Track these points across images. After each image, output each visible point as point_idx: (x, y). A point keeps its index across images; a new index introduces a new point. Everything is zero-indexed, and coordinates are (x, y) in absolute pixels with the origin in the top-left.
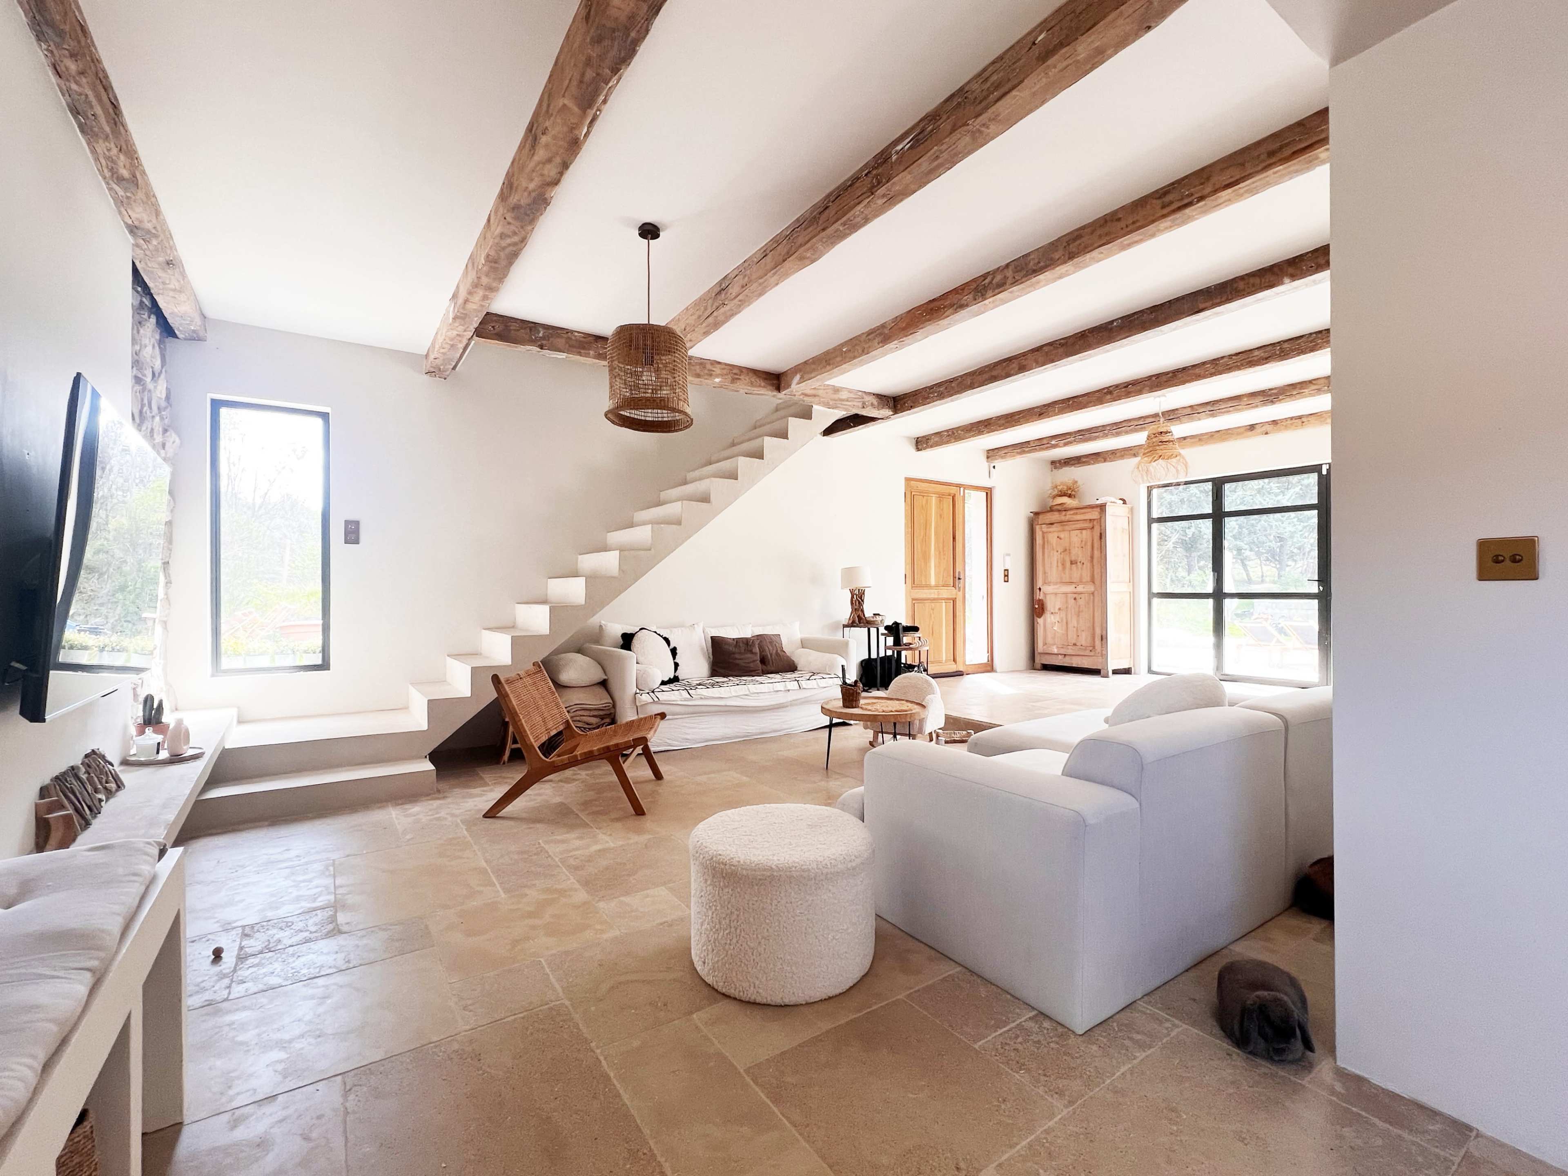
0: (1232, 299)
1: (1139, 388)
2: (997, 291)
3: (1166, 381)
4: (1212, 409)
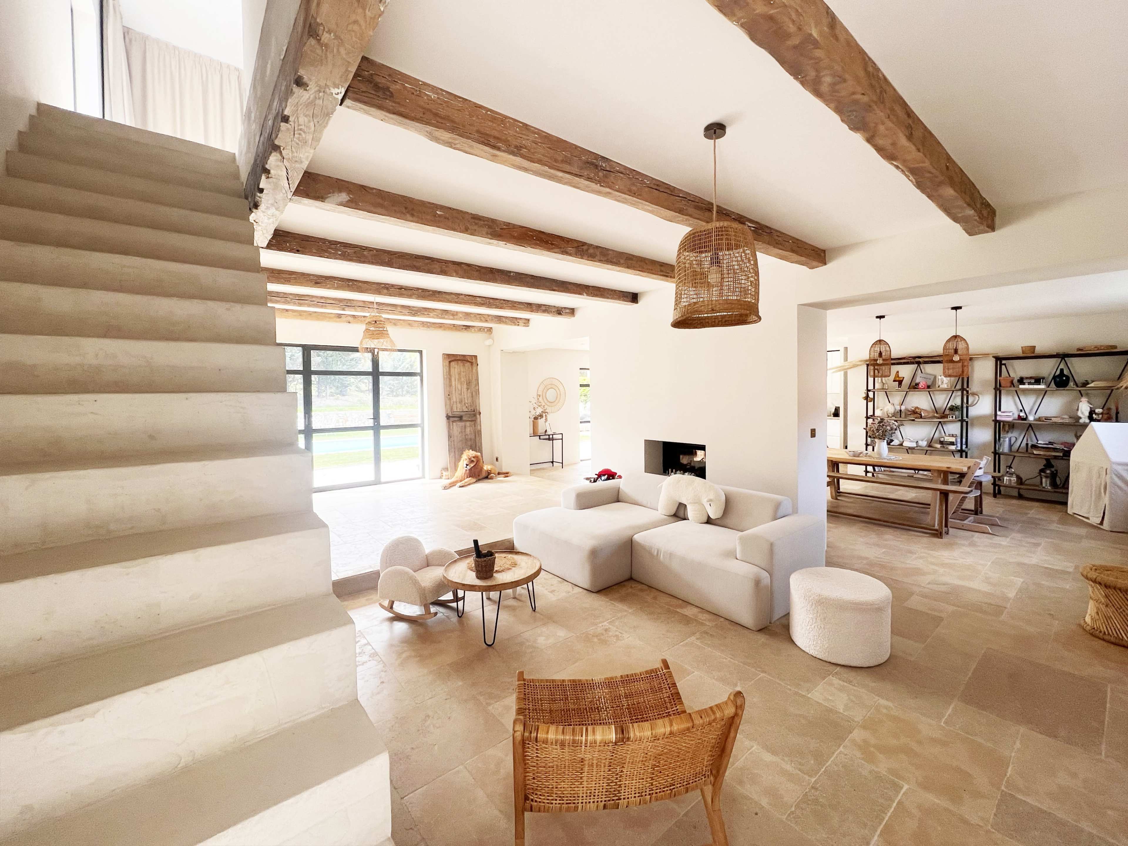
0: (566, 292)
2: (590, 259)
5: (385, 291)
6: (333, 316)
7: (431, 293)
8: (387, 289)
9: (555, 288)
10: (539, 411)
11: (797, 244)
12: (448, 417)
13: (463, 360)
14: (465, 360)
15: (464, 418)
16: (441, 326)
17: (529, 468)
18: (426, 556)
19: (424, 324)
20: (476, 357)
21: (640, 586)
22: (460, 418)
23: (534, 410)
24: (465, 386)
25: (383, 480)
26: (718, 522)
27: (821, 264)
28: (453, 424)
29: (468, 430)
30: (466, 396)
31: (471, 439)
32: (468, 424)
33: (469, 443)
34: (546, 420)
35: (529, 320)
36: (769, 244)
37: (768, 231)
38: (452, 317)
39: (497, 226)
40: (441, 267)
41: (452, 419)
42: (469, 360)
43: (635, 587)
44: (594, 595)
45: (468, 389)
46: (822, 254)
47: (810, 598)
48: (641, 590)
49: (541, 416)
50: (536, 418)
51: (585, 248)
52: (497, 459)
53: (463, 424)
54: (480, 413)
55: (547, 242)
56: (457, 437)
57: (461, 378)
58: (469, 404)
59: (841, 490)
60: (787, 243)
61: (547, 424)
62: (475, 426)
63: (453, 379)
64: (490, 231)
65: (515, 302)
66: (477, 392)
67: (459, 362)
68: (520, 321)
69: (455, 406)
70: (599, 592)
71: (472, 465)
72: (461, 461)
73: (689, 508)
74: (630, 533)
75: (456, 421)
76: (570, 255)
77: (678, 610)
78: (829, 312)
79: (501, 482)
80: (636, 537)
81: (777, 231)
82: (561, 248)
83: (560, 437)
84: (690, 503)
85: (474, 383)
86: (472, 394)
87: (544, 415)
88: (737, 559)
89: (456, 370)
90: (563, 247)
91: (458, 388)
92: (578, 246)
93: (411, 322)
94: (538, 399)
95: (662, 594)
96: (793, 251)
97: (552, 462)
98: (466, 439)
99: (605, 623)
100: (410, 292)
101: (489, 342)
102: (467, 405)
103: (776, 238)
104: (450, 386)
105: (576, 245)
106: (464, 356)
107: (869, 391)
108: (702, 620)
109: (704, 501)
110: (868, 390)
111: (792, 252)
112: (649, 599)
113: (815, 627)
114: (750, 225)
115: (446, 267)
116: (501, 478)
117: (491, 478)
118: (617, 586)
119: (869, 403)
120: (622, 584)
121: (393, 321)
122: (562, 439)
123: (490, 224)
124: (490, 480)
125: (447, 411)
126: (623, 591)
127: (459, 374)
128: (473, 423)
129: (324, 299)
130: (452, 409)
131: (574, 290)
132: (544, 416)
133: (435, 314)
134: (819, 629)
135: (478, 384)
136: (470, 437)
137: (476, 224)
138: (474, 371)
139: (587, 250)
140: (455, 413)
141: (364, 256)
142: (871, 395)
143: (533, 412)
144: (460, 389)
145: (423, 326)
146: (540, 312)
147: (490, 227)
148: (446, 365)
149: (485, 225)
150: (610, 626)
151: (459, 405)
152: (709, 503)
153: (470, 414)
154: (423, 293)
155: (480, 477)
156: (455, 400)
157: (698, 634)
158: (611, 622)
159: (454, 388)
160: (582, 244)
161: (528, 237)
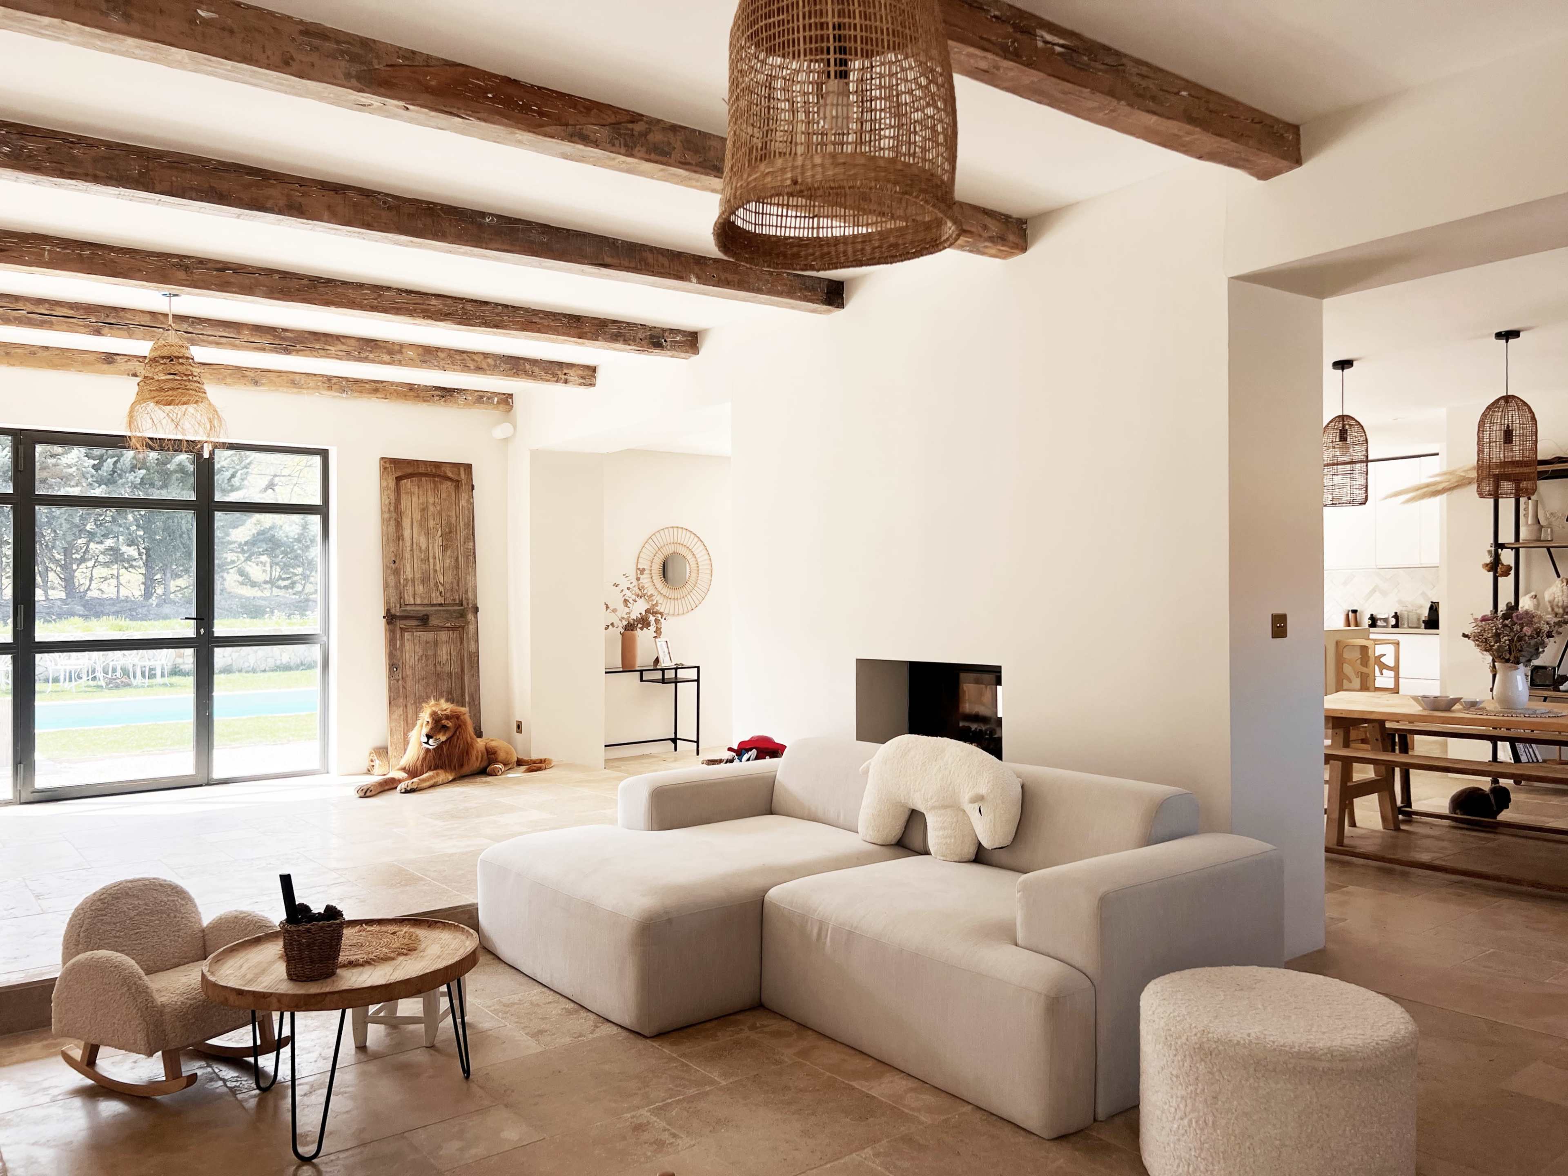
0: (641, 270)
1: (247, 281)
2: (653, 156)
3: (298, 290)
4: (190, 330)
5: (181, 275)
6: (92, 358)
7: (305, 282)
8: (187, 268)
9: (608, 260)
10: (639, 608)
11: (1207, 102)
12: (390, 618)
13: (434, 476)
14: (439, 476)
15: (434, 621)
16: (377, 388)
17: (601, 753)
18: (203, 931)
19: (332, 383)
20: (468, 467)
21: (775, 1024)
22: (424, 621)
23: (626, 606)
24: (439, 541)
25: (217, 774)
26: (1003, 857)
27: (1285, 163)
28: (402, 636)
29: (443, 653)
30: (440, 562)
31: (450, 675)
32: (443, 636)
33: (445, 685)
34: (658, 631)
35: (593, 369)
36: (1111, 93)
37: (1110, 60)
38: (386, 358)
39: (378, 57)
40: (288, 195)
41: (400, 624)
42: (450, 475)
43: (763, 1026)
44: (641, 1044)
45: (445, 548)
46: (1290, 137)
47: (1179, 1042)
48: (777, 1034)
49: (644, 622)
50: (630, 627)
51: (638, 127)
52: (519, 727)
53: (430, 636)
54: (476, 610)
55: (525, 108)
56: (413, 668)
57: (427, 520)
58: (448, 586)
59: (1416, 806)
60: (1173, 98)
61: (660, 642)
62: (462, 642)
63: (406, 523)
64: (355, 69)
65: (536, 312)
66: (471, 555)
67: (424, 479)
68: (571, 372)
69: (410, 588)
70: (660, 1035)
71: (443, 738)
72: (417, 728)
73: (931, 820)
74: (758, 882)
75: (411, 627)
76: (596, 144)
77: (855, 1084)
78: (1330, 305)
79: (518, 781)
80: (773, 894)
81: (1138, 62)
82: (567, 125)
83: (692, 674)
84: (933, 808)
85: (462, 533)
86: (457, 559)
87: (652, 619)
88: (1016, 945)
89: (415, 499)
90: (571, 122)
91: (418, 544)
92: (619, 123)
93: (297, 377)
94: (638, 579)
95: (825, 1043)
96: (1190, 120)
97: (674, 740)
98: (438, 675)
99: (644, 1112)
100: (247, 280)
101: (502, 430)
102: (441, 588)
103: (1135, 79)
104: (399, 538)
105: (612, 119)
106: (438, 465)
107: (1503, 546)
108: (913, 1109)
109: (965, 798)
110: (1498, 546)
111: (1189, 123)
112: (788, 1054)
113: (1191, 1121)
114: (1049, 37)
115: (304, 194)
116: (518, 774)
117: (493, 774)
118: (716, 1022)
119: (1500, 579)
120: (731, 1017)
121: (251, 374)
122: (698, 681)
123: (357, 50)
124: (490, 779)
125: (387, 603)
126: (725, 1037)
127: (424, 510)
128: (456, 634)
129: (47, 306)
130: (401, 597)
131: (663, 265)
132: (653, 622)
133: (344, 348)
134: (1202, 1130)
135: (471, 535)
136: (447, 669)
137: (316, 49)
138: (463, 503)
139: (644, 134)
140: (408, 608)
141: (73, 158)
142: (1507, 557)
143: (622, 611)
144: (424, 547)
145: (330, 388)
146: (606, 340)
147: (354, 58)
148: (388, 487)
149: (343, 53)
150: (654, 1119)
151: (420, 589)
152: (977, 806)
153: (447, 611)
154: (283, 283)
155: (466, 770)
156: (410, 576)
157: (884, 1142)
158: (661, 1108)
159: (408, 543)
160: (628, 118)
161: (470, 90)
